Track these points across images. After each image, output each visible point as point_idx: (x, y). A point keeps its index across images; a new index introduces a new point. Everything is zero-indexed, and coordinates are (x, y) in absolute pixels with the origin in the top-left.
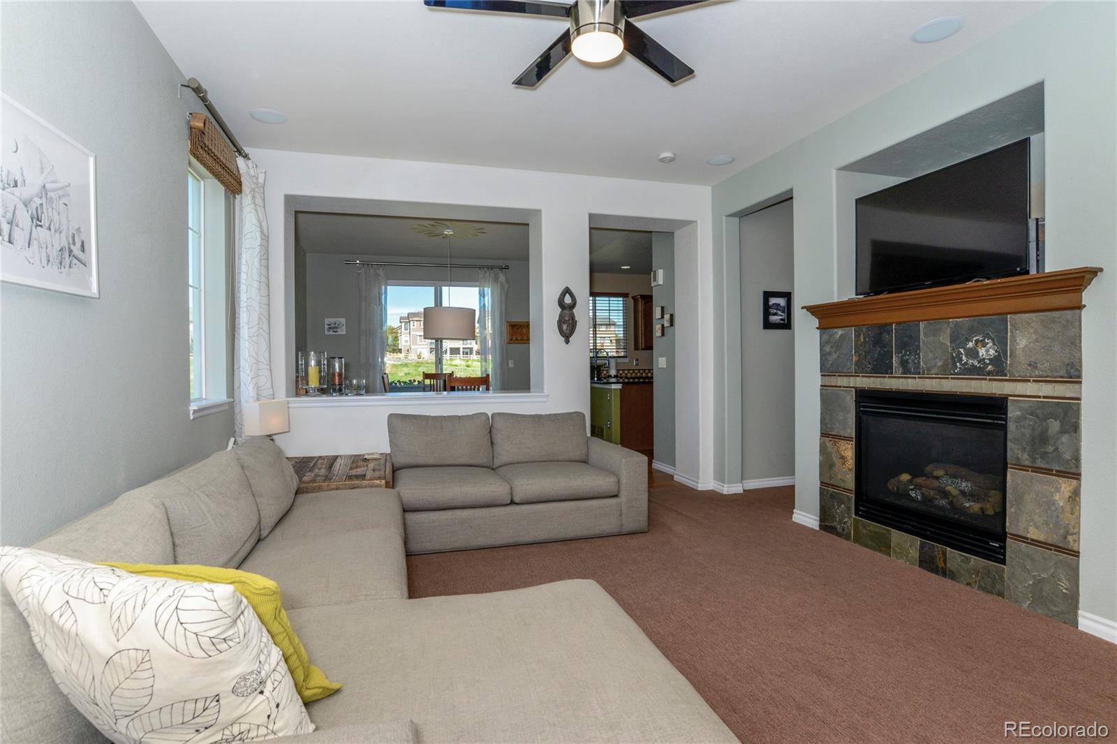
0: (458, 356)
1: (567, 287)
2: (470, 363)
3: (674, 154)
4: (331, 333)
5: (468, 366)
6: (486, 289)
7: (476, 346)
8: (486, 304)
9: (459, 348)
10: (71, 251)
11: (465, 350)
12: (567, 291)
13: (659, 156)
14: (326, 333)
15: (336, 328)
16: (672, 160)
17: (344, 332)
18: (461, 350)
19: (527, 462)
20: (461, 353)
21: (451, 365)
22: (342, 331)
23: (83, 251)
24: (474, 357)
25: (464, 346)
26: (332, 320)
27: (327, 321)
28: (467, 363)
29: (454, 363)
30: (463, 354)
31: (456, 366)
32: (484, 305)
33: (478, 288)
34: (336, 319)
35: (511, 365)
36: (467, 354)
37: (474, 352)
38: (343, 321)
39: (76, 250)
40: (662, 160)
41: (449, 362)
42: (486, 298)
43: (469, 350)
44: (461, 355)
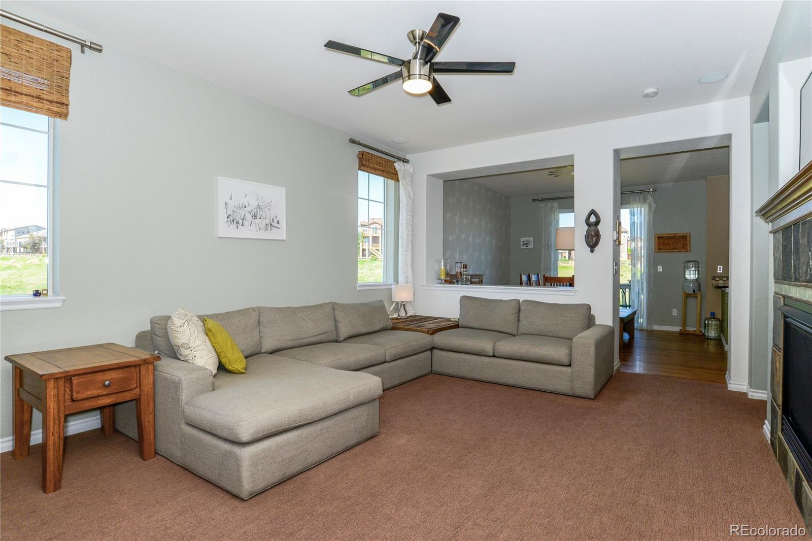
1: (593, 210)
3: (657, 89)
4: (525, 247)
6: (636, 209)
8: (636, 221)
10: (271, 225)
12: (593, 212)
13: (643, 92)
14: (522, 247)
15: (528, 244)
16: (655, 94)
17: (532, 247)
19: (536, 335)
22: (531, 246)
23: (279, 223)
26: (525, 239)
27: (522, 239)
32: (634, 222)
33: (629, 209)
34: (528, 238)
35: (660, 269)
38: (531, 239)
39: (274, 224)
40: (647, 96)
42: (636, 217)
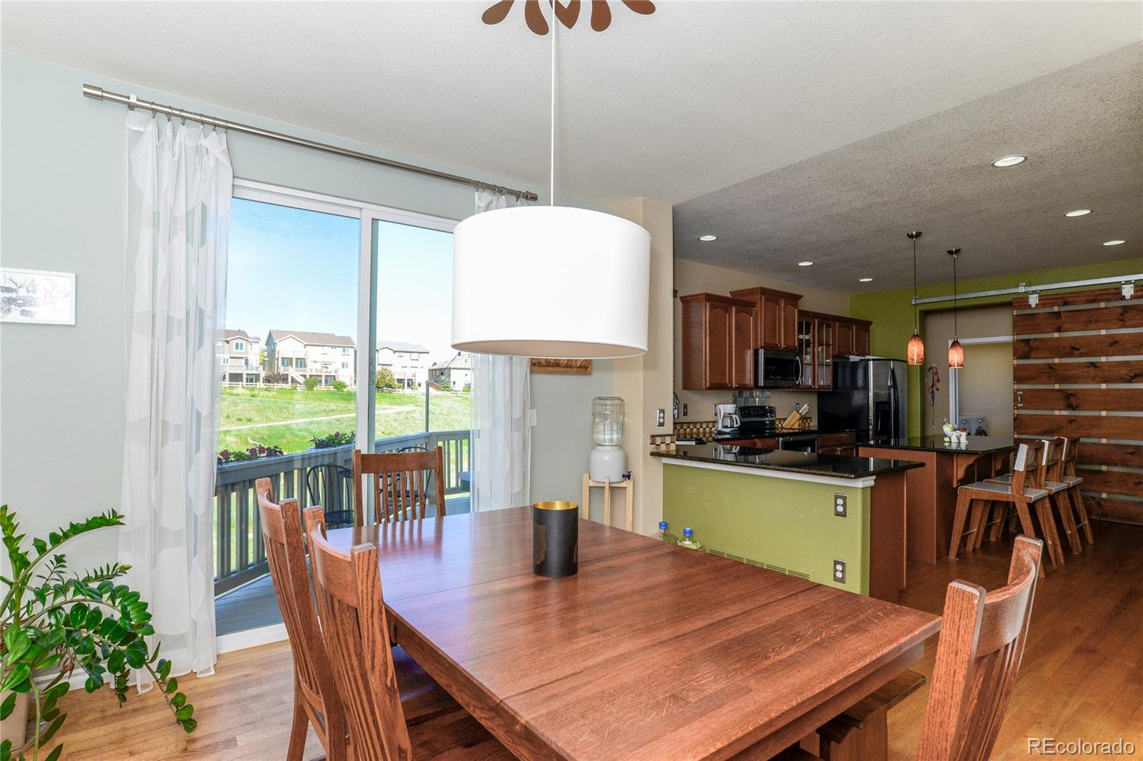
0: (240, 383)
2: (256, 392)
5: (253, 396)
7: (264, 372)
9: (242, 374)
11: (249, 377)
18: (245, 377)
20: (244, 379)
21: (231, 394)
24: (261, 385)
25: (249, 372)
28: (253, 393)
29: (235, 391)
30: (247, 382)
31: (238, 395)
36: (251, 381)
37: (261, 379)
41: (228, 390)
43: (254, 377)
44: (245, 383)
